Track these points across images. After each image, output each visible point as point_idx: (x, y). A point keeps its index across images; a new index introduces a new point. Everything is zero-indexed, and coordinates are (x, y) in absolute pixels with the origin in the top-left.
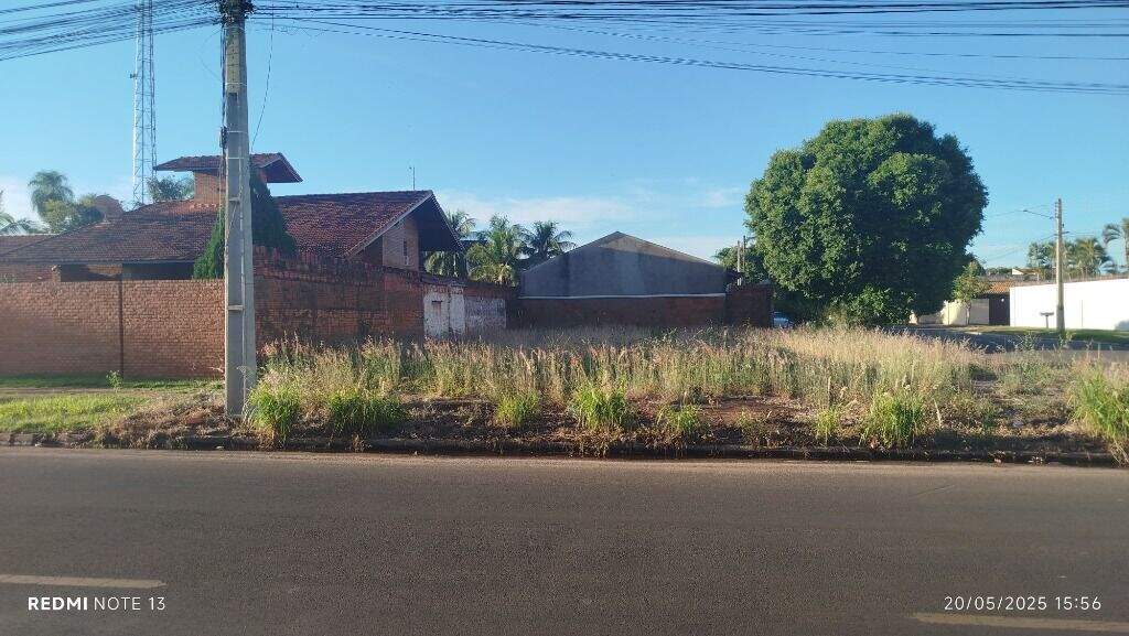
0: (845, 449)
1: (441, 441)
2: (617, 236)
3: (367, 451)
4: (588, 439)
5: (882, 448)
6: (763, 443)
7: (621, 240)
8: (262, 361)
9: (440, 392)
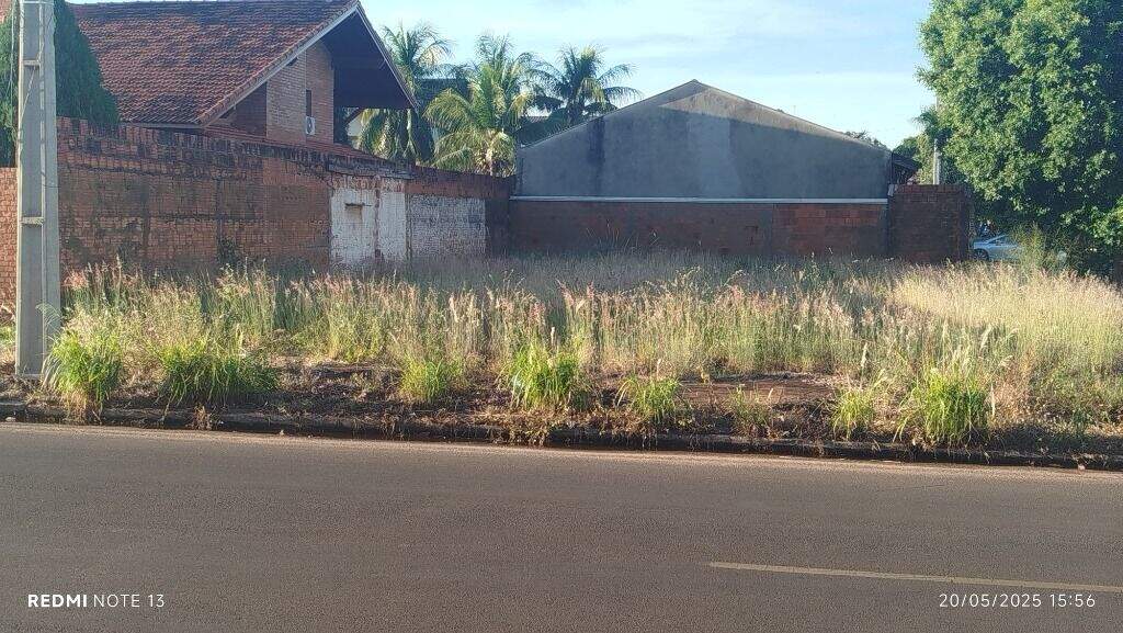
0: (875, 446)
1: (320, 419)
2: (694, 88)
3: (213, 429)
4: (523, 423)
5: (925, 446)
6: (762, 433)
7: (699, 97)
8: (67, 298)
9: (332, 354)
